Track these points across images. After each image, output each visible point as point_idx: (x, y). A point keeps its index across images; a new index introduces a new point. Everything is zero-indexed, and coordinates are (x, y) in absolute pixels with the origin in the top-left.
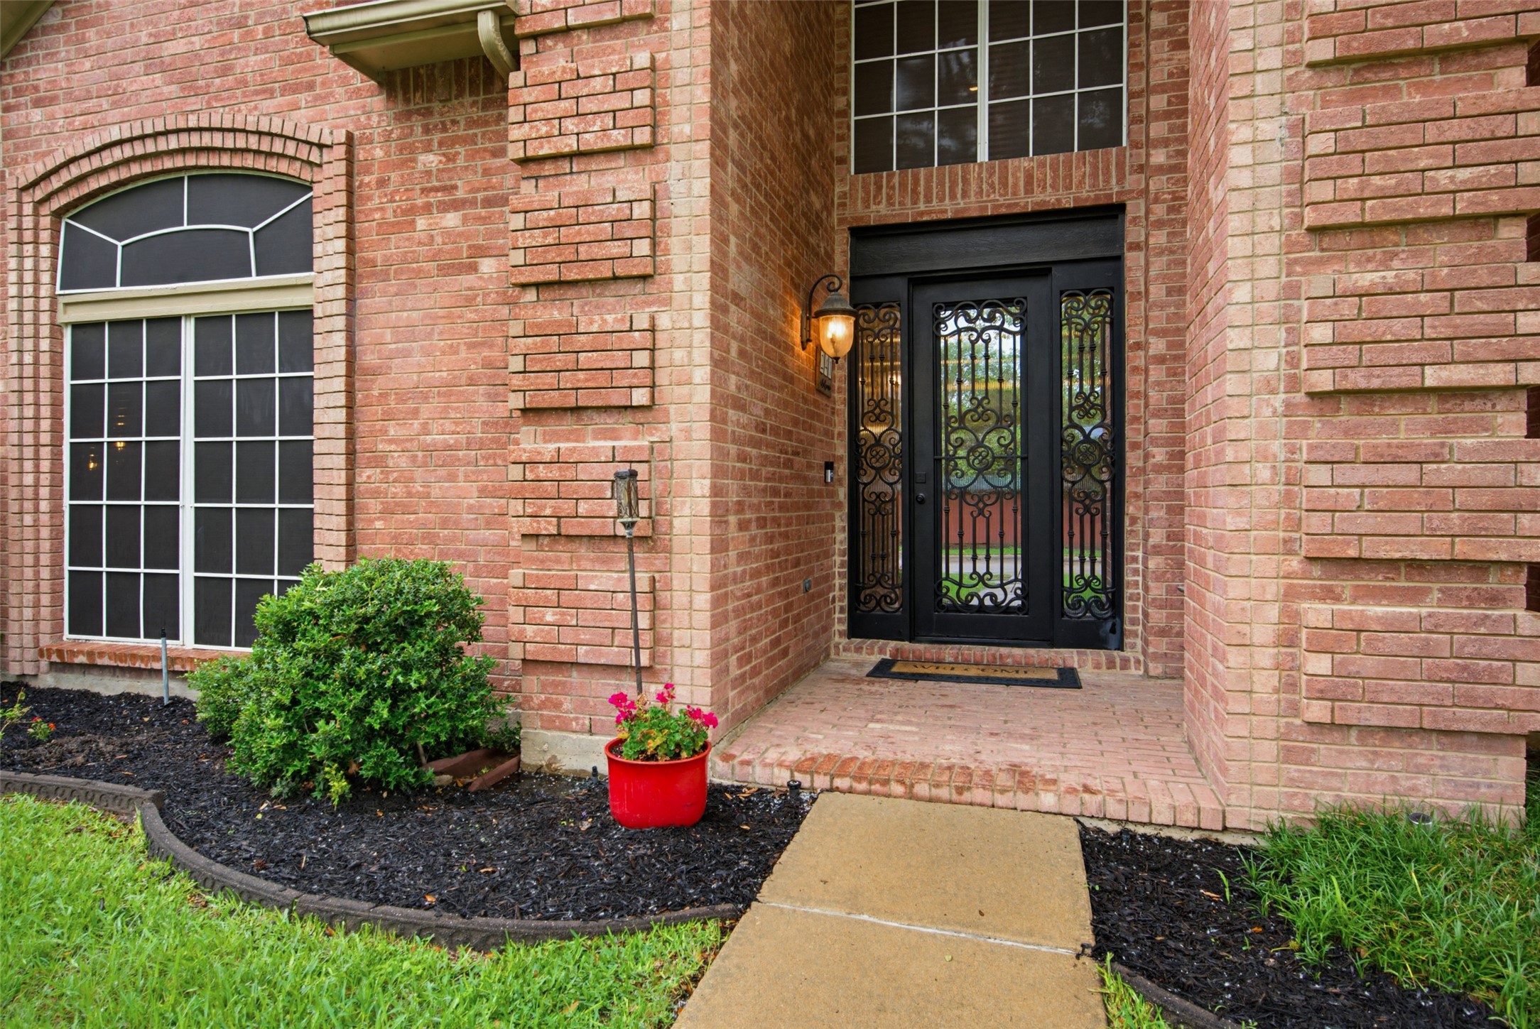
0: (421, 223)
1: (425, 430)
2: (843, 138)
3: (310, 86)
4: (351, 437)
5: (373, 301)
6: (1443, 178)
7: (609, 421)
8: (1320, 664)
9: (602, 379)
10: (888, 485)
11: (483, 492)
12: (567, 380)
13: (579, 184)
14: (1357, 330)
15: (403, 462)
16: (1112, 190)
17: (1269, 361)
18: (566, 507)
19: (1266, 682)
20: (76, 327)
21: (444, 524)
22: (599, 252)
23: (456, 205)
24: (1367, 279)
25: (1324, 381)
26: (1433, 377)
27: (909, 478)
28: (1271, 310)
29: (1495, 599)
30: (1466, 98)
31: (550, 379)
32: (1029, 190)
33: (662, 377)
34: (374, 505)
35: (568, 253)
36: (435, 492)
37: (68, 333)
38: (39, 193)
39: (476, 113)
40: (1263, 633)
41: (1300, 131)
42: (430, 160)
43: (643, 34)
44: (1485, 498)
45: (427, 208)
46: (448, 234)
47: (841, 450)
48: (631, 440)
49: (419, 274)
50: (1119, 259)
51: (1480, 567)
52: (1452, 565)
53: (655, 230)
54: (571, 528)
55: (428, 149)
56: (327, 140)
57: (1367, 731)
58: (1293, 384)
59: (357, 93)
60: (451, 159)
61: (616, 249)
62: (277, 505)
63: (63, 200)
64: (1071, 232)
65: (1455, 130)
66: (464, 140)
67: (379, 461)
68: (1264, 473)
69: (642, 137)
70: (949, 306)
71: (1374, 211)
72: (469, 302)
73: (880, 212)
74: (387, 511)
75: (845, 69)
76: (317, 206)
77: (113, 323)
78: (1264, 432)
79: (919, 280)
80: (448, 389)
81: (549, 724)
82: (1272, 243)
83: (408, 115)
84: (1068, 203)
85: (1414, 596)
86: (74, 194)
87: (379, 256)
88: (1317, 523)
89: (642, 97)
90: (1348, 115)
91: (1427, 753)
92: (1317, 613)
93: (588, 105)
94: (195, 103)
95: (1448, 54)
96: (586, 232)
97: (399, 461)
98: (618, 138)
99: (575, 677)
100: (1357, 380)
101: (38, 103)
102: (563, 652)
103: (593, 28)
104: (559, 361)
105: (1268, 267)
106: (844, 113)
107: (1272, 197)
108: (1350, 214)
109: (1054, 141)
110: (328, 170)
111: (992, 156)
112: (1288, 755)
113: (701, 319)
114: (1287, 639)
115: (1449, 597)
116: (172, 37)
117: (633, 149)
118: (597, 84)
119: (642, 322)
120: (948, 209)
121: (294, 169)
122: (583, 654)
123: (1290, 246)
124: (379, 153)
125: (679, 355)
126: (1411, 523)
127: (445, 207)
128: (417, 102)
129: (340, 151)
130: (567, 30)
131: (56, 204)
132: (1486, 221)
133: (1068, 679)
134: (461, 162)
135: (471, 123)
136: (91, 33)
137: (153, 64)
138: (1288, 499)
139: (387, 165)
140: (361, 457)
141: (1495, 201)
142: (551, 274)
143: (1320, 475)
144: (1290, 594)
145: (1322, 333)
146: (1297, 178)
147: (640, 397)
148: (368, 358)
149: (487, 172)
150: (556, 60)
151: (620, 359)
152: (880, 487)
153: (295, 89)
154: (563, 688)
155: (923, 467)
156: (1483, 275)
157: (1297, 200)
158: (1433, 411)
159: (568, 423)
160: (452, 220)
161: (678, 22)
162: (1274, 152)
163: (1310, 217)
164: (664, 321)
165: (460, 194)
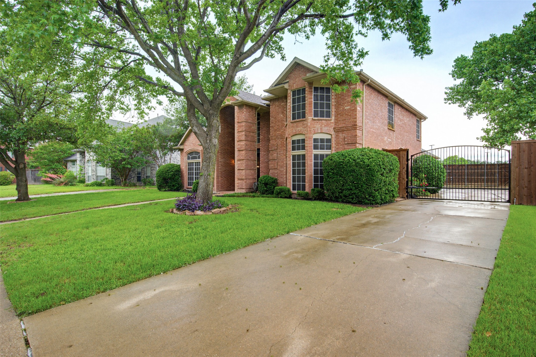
6: (241, 157)
24: (239, 163)
30: (242, 153)
85: (241, 181)
132: (243, 160)
144: (237, 181)
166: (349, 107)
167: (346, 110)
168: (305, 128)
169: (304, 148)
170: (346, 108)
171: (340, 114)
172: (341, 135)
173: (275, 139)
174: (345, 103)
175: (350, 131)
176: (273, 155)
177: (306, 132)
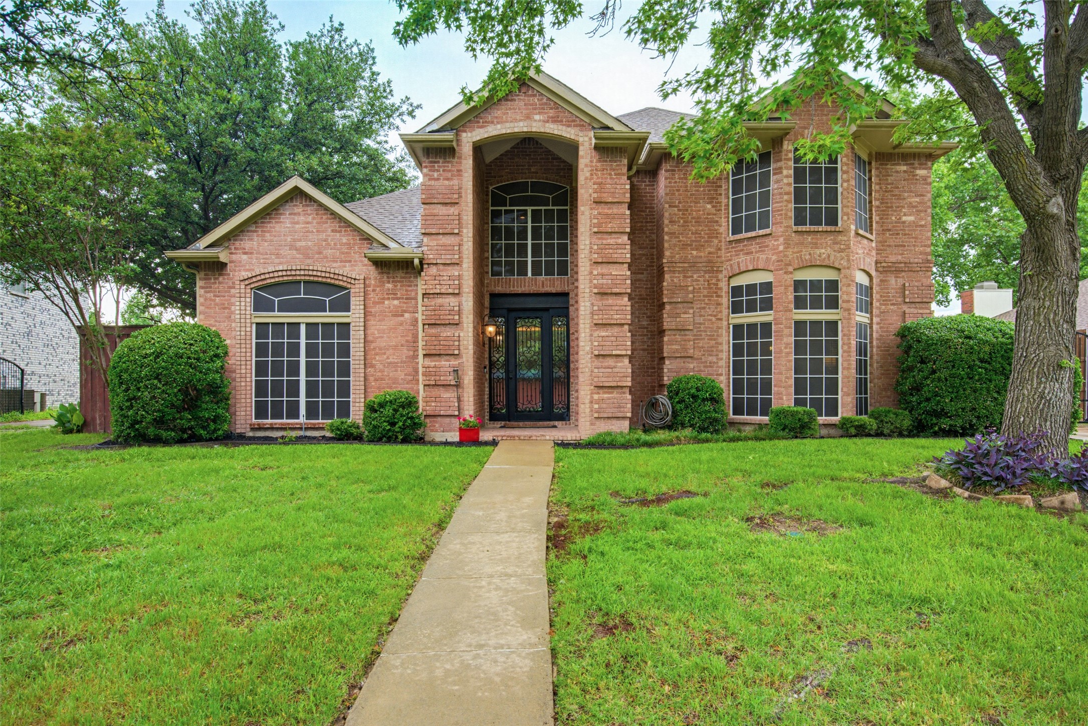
0: (386, 302)
1: (388, 358)
2: (487, 266)
3: (350, 261)
4: (365, 359)
5: (372, 322)
6: (615, 317)
7: (448, 357)
8: (596, 406)
9: (447, 348)
10: (500, 374)
11: (406, 375)
12: (437, 348)
13: (440, 300)
14: (602, 343)
15: (381, 367)
16: (566, 289)
17: (588, 348)
18: (438, 378)
19: (588, 410)
20: (257, 324)
21: (394, 383)
22: (445, 317)
23: (397, 299)
24: (604, 334)
25: (596, 353)
26: (614, 353)
27: (507, 372)
28: (588, 338)
29: (624, 393)
30: (619, 302)
31: (433, 347)
32: (543, 286)
33: (461, 348)
34: (372, 378)
35: (437, 317)
36: (391, 374)
37: (254, 326)
38: (247, 282)
39: (403, 275)
40: (587, 401)
41: (593, 305)
42: (390, 286)
43: (456, 267)
44: (622, 375)
45: (388, 299)
46: (394, 306)
47: (487, 363)
48: (454, 362)
49: (385, 316)
50: (568, 308)
51: (622, 387)
52: (618, 387)
53: (459, 313)
54: (439, 383)
55: (389, 282)
56: (357, 277)
57: (604, 418)
58: (592, 353)
59: (366, 265)
60: (395, 286)
61: (450, 317)
62: (336, 379)
63: (256, 285)
64: (555, 299)
65: (617, 308)
66: (399, 282)
67: (373, 366)
68: (587, 370)
69: (457, 291)
70: (520, 318)
71: (604, 322)
72: (401, 324)
73: (499, 289)
74: (376, 380)
75: (488, 244)
76: (352, 295)
77: (288, 324)
78: (587, 362)
79: (510, 310)
80: (395, 347)
81: (432, 430)
82: (588, 326)
83: (382, 273)
84: (554, 291)
85: (612, 393)
86: (261, 283)
87: (373, 310)
88: (596, 379)
89: (457, 282)
90: (600, 303)
91: (614, 422)
92: (596, 397)
93: (442, 282)
94: (309, 261)
95: (616, 294)
96: (442, 312)
97: (379, 366)
98: (451, 291)
99: (439, 419)
100: (602, 353)
101: (245, 253)
102: (437, 413)
103: (444, 264)
104: (435, 343)
105: (587, 330)
106: (488, 258)
107: (588, 316)
108: (600, 322)
109: (549, 272)
110: (357, 286)
111: (533, 275)
112: (592, 424)
113: (471, 334)
114: (591, 402)
115: (617, 393)
116: (300, 240)
117: (453, 294)
118: (445, 278)
119: (456, 334)
120: (520, 290)
121: (345, 284)
122: (442, 413)
123: (591, 327)
124: (373, 282)
125: (465, 342)
126: (610, 379)
127: (394, 299)
128: (385, 270)
129: (362, 281)
130: (436, 264)
131: (252, 286)
132: (622, 325)
133: (555, 427)
134: (399, 287)
135: (402, 278)
136: (267, 235)
137: (292, 247)
138: (591, 375)
139: (375, 286)
140: (368, 365)
141: (623, 322)
142: (433, 322)
143: (596, 370)
144: (592, 393)
145: (596, 344)
146: (592, 314)
147: (456, 352)
148: (370, 338)
149: (407, 291)
150: (433, 270)
151: (451, 343)
152: (498, 374)
153: (346, 261)
154: (436, 422)
155: (511, 368)
156: (621, 335)
157: (592, 318)
158: (614, 359)
159: (437, 358)
160: (396, 302)
161: (465, 265)
162: (588, 308)
163: (595, 322)
164: (462, 335)
165: (399, 296)
166: (912, 218)
167: (904, 222)
168: (841, 251)
169: (833, 303)
170: (904, 218)
171: (889, 230)
172: (892, 280)
173: (684, 271)
174: (903, 207)
175: (914, 275)
176: (678, 315)
177: (845, 263)
